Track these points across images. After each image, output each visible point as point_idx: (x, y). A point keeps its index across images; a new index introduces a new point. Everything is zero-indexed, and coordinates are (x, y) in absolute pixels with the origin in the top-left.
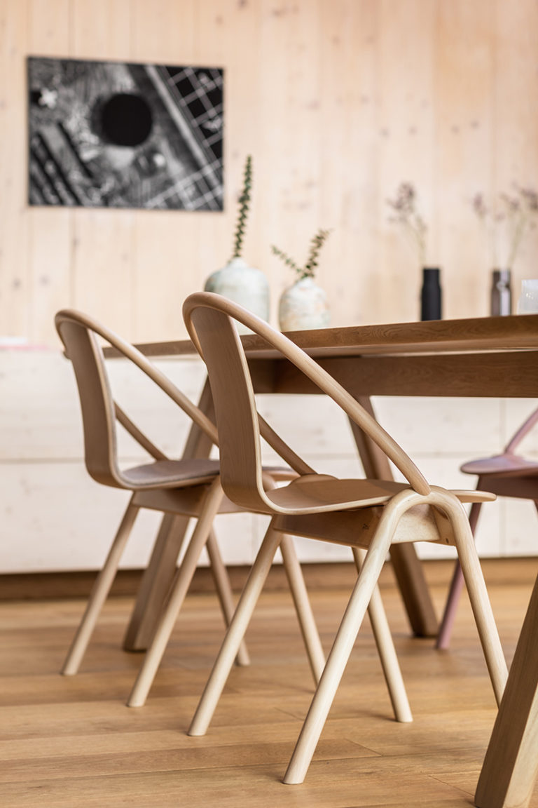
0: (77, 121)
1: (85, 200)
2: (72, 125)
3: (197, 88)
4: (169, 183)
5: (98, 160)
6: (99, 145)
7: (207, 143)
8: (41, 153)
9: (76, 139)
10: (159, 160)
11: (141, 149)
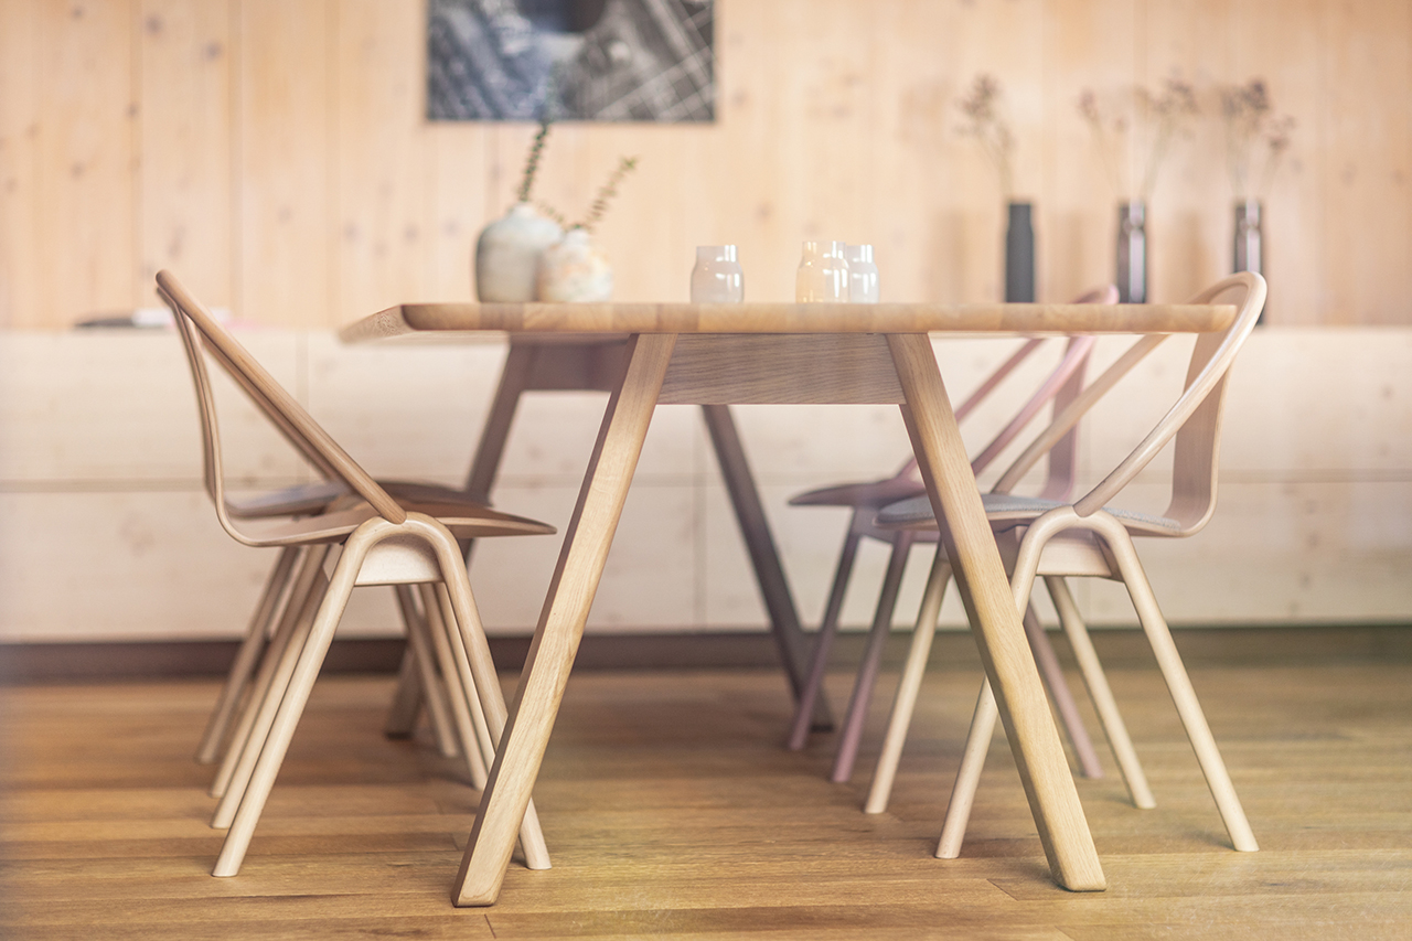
1: (509, 108)
4: (634, 83)
5: (524, 55)
6: (529, 33)
7: (691, 23)
8: (445, 47)
9: (495, 23)
10: (619, 51)
11: (593, 35)
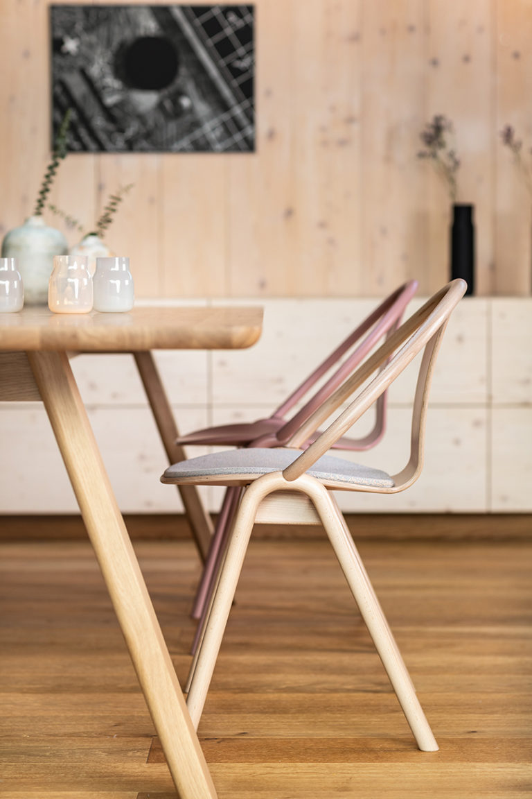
0: (100, 67)
1: (108, 145)
2: (95, 71)
3: (226, 27)
4: (196, 124)
5: (120, 105)
6: (122, 90)
7: (235, 83)
8: (64, 100)
9: (98, 85)
10: (185, 102)
11: (165, 92)
